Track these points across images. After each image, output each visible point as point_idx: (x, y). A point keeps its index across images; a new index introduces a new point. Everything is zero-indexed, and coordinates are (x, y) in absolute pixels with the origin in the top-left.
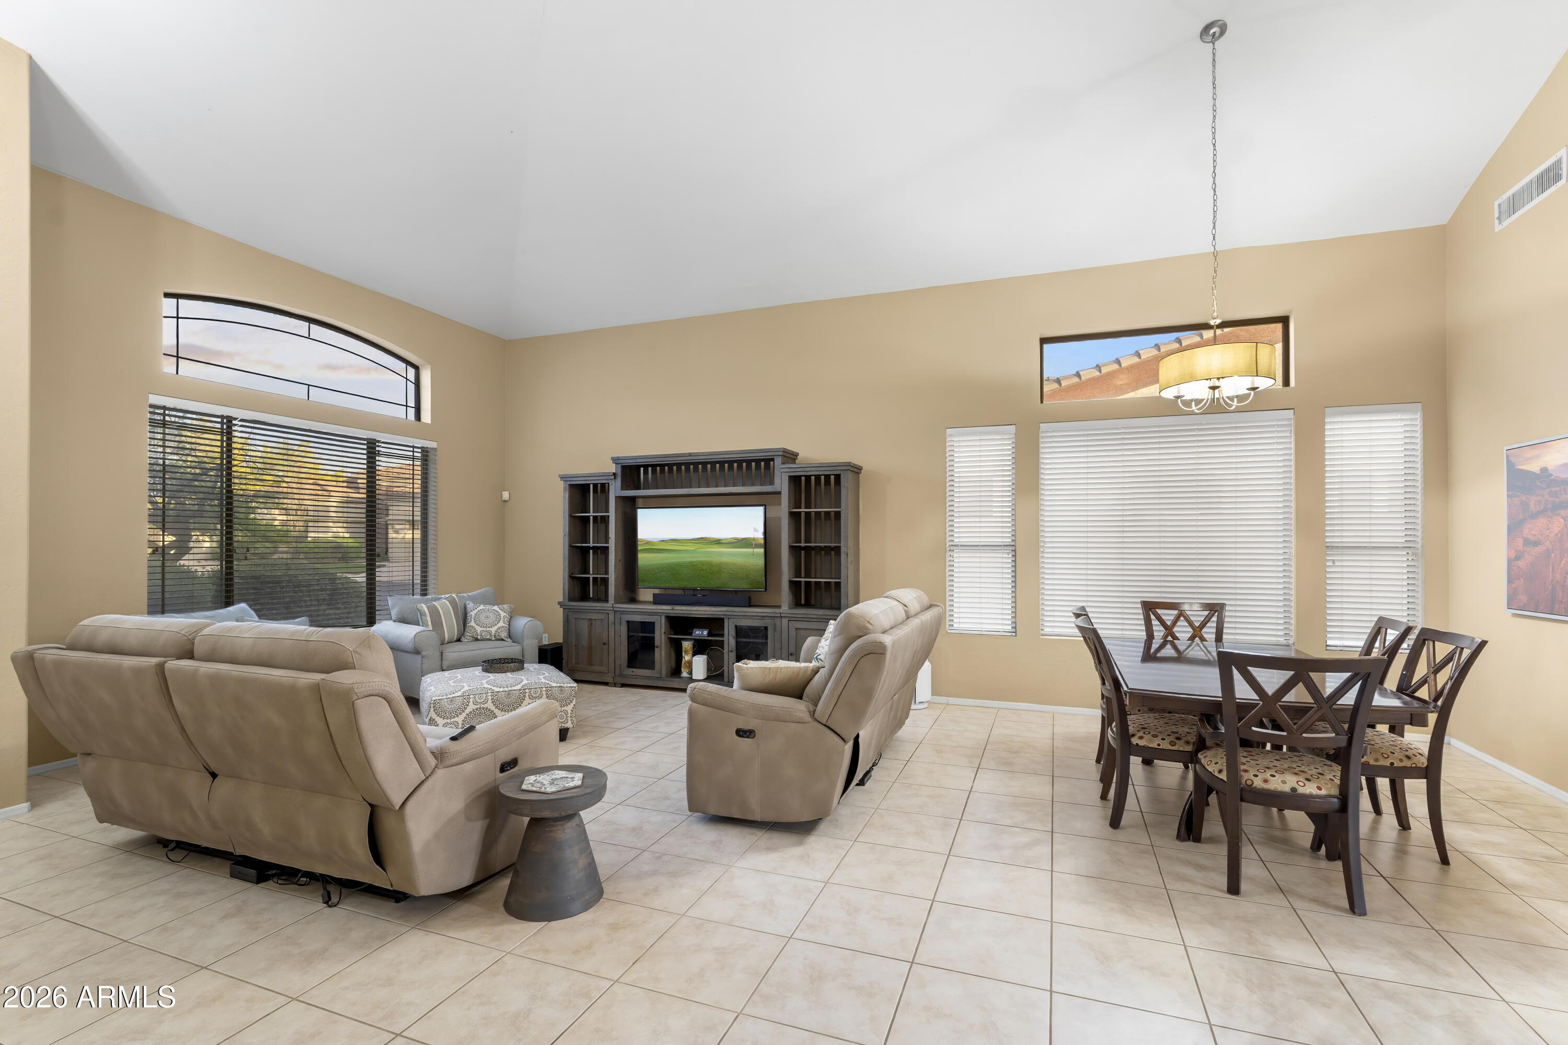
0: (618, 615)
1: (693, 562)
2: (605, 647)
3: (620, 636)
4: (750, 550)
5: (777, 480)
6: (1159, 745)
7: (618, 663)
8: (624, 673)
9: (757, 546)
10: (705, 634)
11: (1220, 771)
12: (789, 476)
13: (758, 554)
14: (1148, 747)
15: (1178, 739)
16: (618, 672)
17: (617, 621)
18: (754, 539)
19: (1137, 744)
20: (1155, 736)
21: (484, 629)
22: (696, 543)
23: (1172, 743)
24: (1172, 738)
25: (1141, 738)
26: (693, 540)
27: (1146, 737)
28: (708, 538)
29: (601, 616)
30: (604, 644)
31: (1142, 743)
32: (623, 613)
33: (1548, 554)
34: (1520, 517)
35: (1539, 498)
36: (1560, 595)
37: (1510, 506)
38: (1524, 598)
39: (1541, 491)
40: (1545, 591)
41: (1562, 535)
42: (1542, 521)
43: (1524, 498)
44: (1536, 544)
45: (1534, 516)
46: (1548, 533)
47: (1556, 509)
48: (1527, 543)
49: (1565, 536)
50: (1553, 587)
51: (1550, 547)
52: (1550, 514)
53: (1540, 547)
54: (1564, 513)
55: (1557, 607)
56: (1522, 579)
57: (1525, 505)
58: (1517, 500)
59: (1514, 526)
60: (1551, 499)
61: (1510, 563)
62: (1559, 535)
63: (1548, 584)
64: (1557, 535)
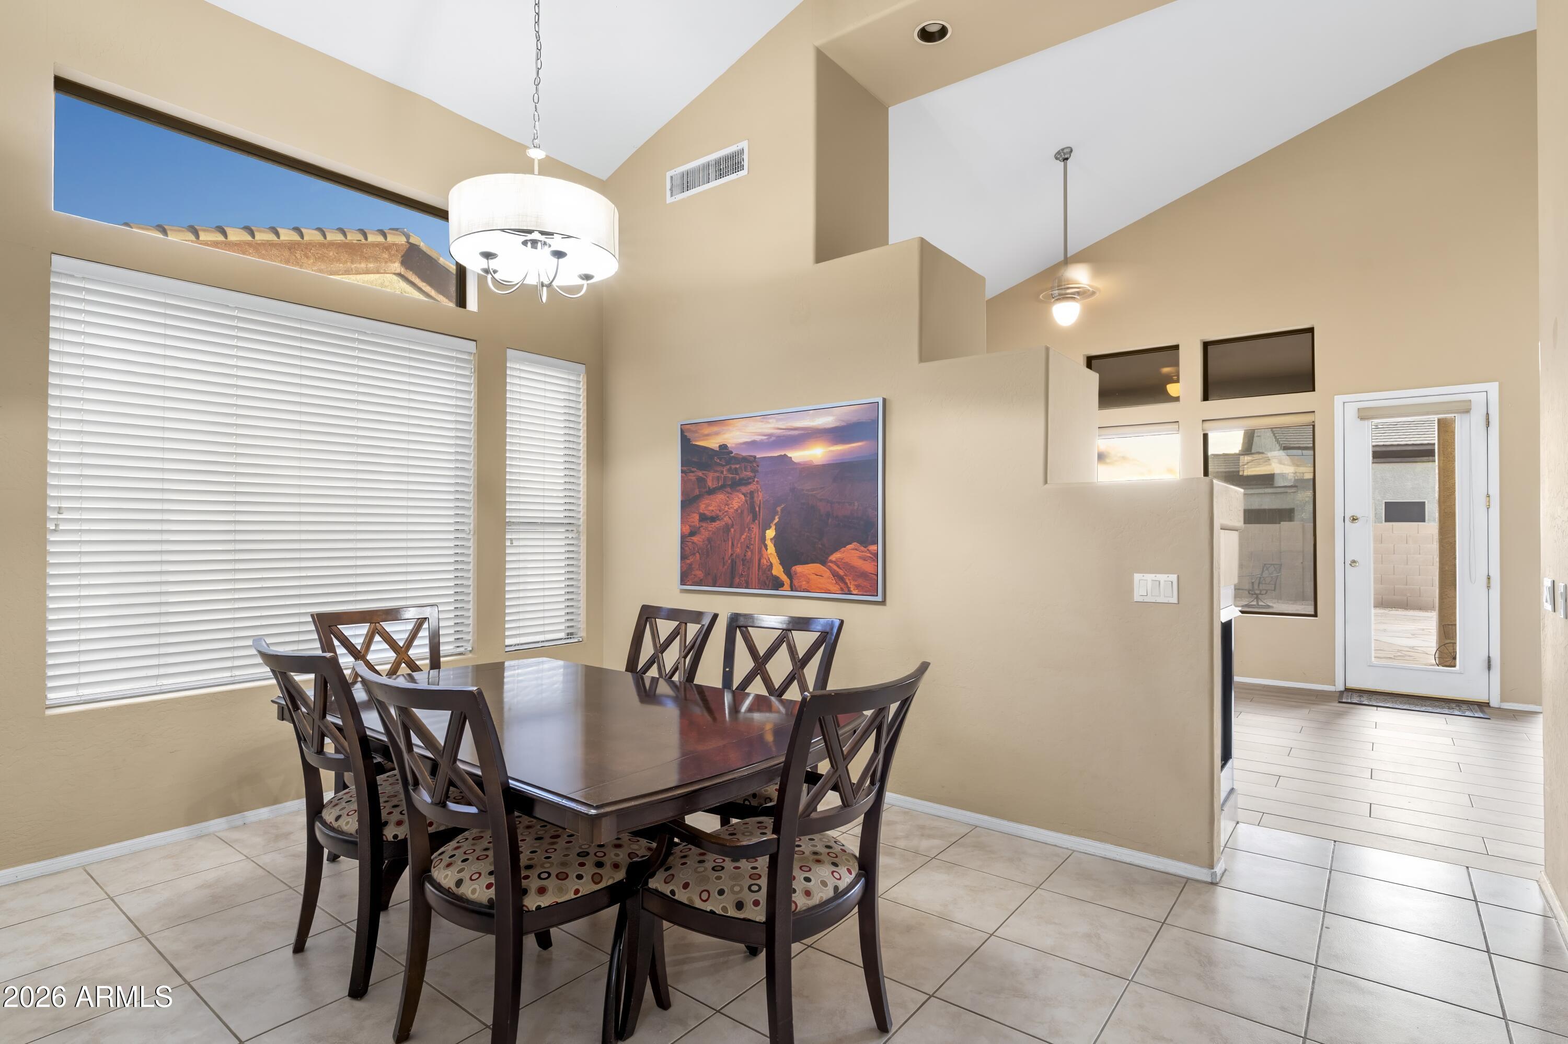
6: (577, 891)
11: (740, 906)
14: (558, 903)
15: (599, 865)
19: (539, 908)
20: (562, 876)
23: (596, 878)
24: (589, 870)
25: (542, 891)
27: (551, 884)
31: (545, 901)
33: (727, 529)
34: (697, 492)
35: (717, 474)
36: (740, 568)
37: (684, 482)
38: (700, 574)
39: (719, 468)
40: (724, 564)
41: (742, 512)
42: (720, 497)
43: (700, 474)
44: (713, 519)
45: (711, 492)
46: (726, 509)
47: (735, 485)
48: (703, 518)
49: (746, 512)
50: (732, 561)
51: (730, 522)
52: (729, 489)
53: (718, 522)
54: (744, 489)
55: (737, 580)
56: (697, 554)
57: (701, 481)
58: (692, 477)
59: (688, 502)
60: (731, 476)
61: (684, 538)
62: (739, 511)
63: (726, 558)
64: (737, 510)
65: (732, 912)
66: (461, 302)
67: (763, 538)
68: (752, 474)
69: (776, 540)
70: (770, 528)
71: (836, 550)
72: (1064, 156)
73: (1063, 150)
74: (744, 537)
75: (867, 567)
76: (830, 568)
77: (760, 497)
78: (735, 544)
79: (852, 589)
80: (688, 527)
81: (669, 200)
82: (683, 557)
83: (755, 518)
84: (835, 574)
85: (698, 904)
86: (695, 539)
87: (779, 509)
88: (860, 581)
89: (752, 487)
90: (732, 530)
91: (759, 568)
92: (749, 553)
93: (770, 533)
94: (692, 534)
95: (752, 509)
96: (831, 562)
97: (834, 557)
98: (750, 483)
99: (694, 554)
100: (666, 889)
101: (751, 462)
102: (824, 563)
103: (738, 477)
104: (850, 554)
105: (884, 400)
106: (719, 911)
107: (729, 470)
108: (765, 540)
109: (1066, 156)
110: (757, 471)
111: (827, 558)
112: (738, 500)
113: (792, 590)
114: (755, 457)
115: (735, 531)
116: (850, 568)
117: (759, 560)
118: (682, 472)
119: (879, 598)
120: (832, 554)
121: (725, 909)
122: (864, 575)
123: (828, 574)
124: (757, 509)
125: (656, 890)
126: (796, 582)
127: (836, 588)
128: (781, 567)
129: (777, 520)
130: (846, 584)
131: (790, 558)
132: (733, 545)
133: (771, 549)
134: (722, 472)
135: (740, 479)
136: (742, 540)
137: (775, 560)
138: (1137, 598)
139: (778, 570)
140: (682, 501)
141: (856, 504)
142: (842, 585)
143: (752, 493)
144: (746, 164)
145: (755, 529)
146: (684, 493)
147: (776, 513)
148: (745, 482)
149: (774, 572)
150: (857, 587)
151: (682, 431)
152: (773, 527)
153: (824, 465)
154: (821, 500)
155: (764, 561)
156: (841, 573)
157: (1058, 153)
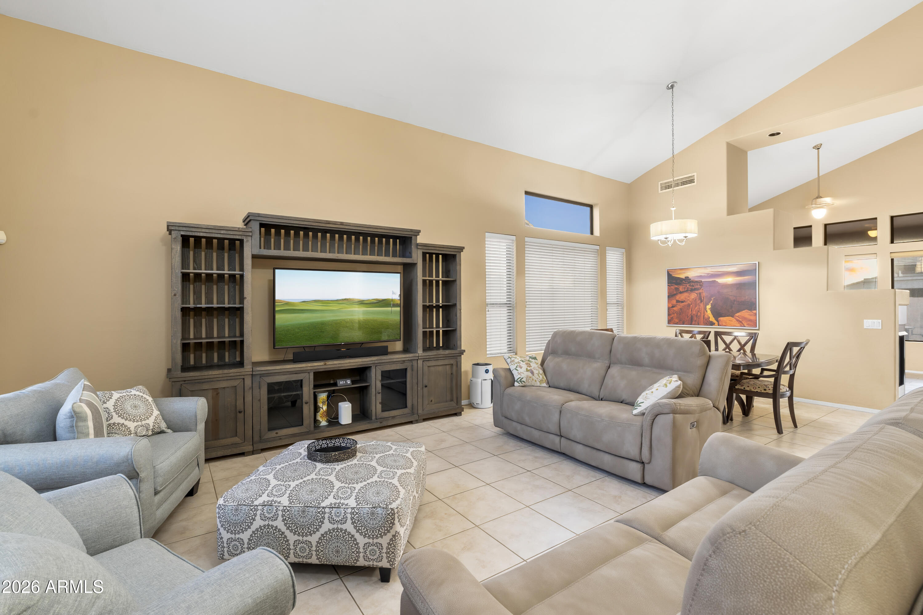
0: (257, 379)
1: (337, 320)
2: (240, 416)
3: (260, 400)
4: (389, 309)
5: (414, 255)
7: (257, 428)
8: (265, 437)
9: (395, 305)
10: (349, 383)
12: (423, 252)
13: (395, 312)
16: (256, 438)
17: (256, 385)
18: (392, 300)
21: (140, 423)
22: (339, 303)
26: (337, 300)
28: (351, 299)
29: (235, 383)
30: (240, 412)
32: (261, 375)
33: (689, 305)
34: (675, 293)
35: (684, 287)
36: (695, 319)
37: (669, 289)
38: (677, 321)
39: (685, 285)
40: (688, 317)
41: (696, 299)
42: (686, 294)
43: (676, 286)
44: (682, 302)
45: (681, 293)
46: (689, 298)
47: (692, 290)
48: (678, 301)
49: (697, 299)
50: (691, 316)
51: (690, 303)
52: (690, 292)
53: (685, 303)
54: (697, 292)
55: (694, 322)
56: (675, 314)
57: (677, 289)
58: (673, 287)
59: (671, 296)
60: (690, 287)
61: (669, 309)
62: (694, 299)
63: (689, 315)
64: (693, 299)
65: (763, 391)
66: (592, 233)
67: (705, 309)
68: (699, 287)
69: (712, 310)
70: (708, 305)
71: (738, 311)
72: (818, 147)
73: (817, 145)
74: (697, 308)
75: (752, 318)
76: (735, 319)
77: (704, 294)
78: (693, 310)
79: (745, 325)
80: (671, 305)
81: (660, 192)
82: (669, 315)
83: (701, 301)
84: (737, 320)
85: (753, 390)
86: (674, 309)
87: (712, 299)
88: (748, 323)
89: (700, 291)
90: (691, 305)
91: (703, 318)
92: (699, 313)
93: (709, 307)
94: (673, 307)
95: (700, 298)
96: (736, 316)
97: (737, 315)
98: (699, 290)
99: (674, 314)
100: (742, 388)
101: (700, 283)
102: (733, 317)
103: (693, 288)
104: (745, 313)
105: (759, 262)
106: (759, 391)
107: (690, 285)
108: (706, 309)
109: (819, 147)
110: (702, 286)
111: (734, 315)
112: (693, 295)
113: (719, 325)
114: (701, 281)
115: (692, 306)
116: (745, 319)
117: (704, 316)
118: (668, 286)
119: (757, 328)
120: (736, 314)
121: (761, 391)
122: (750, 320)
123: (735, 320)
124: (703, 299)
125: (738, 388)
126: (720, 323)
127: (738, 325)
128: (713, 318)
129: (711, 302)
130: (743, 323)
131: (717, 314)
132: (692, 310)
133: (709, 312)
134: (686, 286)
135: (694, 289)
136: (696, 309)
137: (711, 316)
138: (865, 327)
139: (712, 319)
140: (668, 296)
141: (747, 297)
142: (741, 324)
143: (700, 294)
144: (695, 181)
145: (702, 305)
146: (668, 293)
147: (711, 300)
148: (697, 289)
149: (710, 320)
150: (748, 324)
151: (668, 272)
152: (710, 305)
153: (732, 284)
154: (731, 296)
155: (706, 316)
156: (740, 320)
157: (815, 146)
